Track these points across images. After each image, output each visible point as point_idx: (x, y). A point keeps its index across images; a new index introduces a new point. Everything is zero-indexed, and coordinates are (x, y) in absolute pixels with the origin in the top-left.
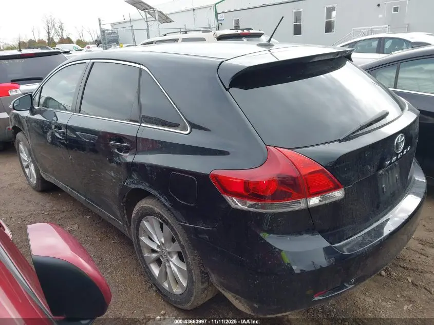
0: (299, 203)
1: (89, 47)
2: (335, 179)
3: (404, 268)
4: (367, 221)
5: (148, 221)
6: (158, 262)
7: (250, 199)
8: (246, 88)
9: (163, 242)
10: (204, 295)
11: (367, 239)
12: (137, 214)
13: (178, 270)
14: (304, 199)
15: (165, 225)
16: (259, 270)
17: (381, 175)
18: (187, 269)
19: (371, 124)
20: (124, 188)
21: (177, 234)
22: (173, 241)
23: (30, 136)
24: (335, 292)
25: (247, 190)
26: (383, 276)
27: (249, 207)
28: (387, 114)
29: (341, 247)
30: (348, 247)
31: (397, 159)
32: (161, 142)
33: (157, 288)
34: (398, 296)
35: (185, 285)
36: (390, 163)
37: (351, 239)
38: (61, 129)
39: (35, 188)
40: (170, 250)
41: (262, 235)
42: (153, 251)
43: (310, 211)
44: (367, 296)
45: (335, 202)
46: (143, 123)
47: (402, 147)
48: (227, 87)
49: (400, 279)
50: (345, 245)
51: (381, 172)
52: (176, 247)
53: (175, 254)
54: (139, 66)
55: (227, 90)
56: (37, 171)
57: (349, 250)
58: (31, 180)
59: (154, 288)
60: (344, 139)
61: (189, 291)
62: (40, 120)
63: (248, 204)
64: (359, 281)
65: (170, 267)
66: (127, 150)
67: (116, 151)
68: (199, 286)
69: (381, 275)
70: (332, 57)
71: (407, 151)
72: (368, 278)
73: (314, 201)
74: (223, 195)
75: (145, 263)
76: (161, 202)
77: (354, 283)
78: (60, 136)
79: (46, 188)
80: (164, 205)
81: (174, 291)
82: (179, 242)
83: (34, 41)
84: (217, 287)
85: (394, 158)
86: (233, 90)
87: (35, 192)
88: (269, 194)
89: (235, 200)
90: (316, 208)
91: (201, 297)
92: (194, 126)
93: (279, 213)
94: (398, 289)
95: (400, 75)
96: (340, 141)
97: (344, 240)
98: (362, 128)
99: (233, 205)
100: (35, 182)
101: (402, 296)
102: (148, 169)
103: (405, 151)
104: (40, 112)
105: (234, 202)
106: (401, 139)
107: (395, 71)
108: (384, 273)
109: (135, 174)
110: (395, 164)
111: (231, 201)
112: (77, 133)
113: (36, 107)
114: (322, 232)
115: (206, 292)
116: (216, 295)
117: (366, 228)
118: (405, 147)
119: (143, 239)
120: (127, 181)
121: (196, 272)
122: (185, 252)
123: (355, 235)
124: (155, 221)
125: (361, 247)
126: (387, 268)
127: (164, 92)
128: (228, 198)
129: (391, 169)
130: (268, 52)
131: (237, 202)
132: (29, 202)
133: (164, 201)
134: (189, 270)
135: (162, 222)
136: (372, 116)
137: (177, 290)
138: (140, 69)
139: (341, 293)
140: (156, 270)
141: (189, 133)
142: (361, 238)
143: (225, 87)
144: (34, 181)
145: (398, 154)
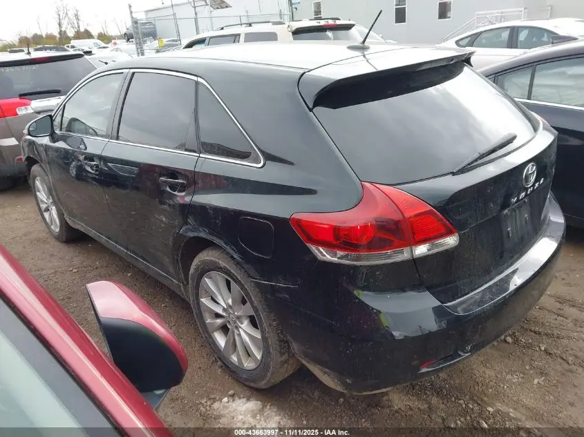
0: (403, 253)
1: (115, 44)
2: (447, 222)
3: (535, 332)
4: (487, 273)
5: (211, 278)
6: (225, 329)
7: (341, 249)
8: (335, 107)
9: (231, 304)
10: (283, 370)
11: (488, 296)
12: (197, 269)
13: (249, 339)
14: (409, 248)
15: (233, 283)
16: (353, 336)
17: (506, 215)
18: (262, 337)
19: (493, 151)
20: (179, 237)
21: (249, 293)
22: (244, 302)
23: (50, 169)
24: (446, 362)
25: (337, 238)
26: (509, 343)
27: (339, 258)
28: (514, 138)
29: (455, 307)
30: (464, 306)
31: (526, 195)
32: (227, 178)
33: (223, 363)
34: (527, 367)
35: (259, 357)
36: (518, 200)
37: (467, 296)
38: (94, 161)
39: (57, 238)
40: (239, 314)
41: (356, 292)
42: (218, 316)
43: (416, 262)
44: (488, 368)
45: (447, 251)
46: (203, 153)
47: (533, 179)
48: (311, 106)
49: (529, 346)
50: (460, 305)
51: (506, 211)
52: (248, 309)
53: (246, 319)
54: (195, 78)
55: (311, 110)
56: (61, 215)
57: (465, 310)
58: (52, 227)
59: (219, 363)
60: (459, 171)
61: (264, 365)
62: (64, 149)
63: (338, 256)
64: (476, 348)
65: (239, 335)
66: (183, 188)
67: (168, 189)
68: (276, 358)
69: (506, 341)
70: (445, 64)
71: (539, 185)
72: (488, 344)
73: (421, 250)
74: (307, 244)
75: (207, 332)
76: (228, 253)
77: (470, 351)
78: (93, 170)
79: (72, 237)
80: (232, 257)
81: (245, 365)
82: (252, 303)
83: (41, 37)
84: (300, 359)
85: (523, 194)
86: (318, 110)
87: (58, 244)
88: (364, 242)
89: (322, 250)
90: (424, 259)
91: (280, 372)
92: (269, 157)
93: (377, 265)
94: (527, 359)
95: (536, 81)
96: (453, 174)
97: (458, 298)
98: (482, 156)
99: (320, 257)
100: (57, 230)
101: (532, 367)
102: (211, 212)
103: (537, 185)
104: (64, 138)
105: (321, 253)
106: (531, 169)
107: (529, 76)
108: (509, 339)
109: (191, 219)
110: (524, 202)
111: (316, 251)
112: (110, 164)
113: (57, 132)
114: (430, 289)
115: (285, 365)
116: (298, 369)
117: (486, 283)
118: (537, 180)
119: (205, 301)
120: (184, 228)
121: (273, 340)
122: (258, 315)
123: (472, 291)
124: (220, 277)
125: (479, 306)
126: (514, 333)
127: (230, 113)
128: (313, 248)
129: (519, 207)
130: (362, 58)
131: (325, 253)
132: (52, 255)
133: (231, 252)
134: (264, 339)
135: (229, 279)
136: (495, 140)
137: (248, 365)
138: (197, 83)
139: (454, 363)
140: (221, 340)
141: (263, 166)
142: (480, 294)
143: (308, 107)
144: (56, 228)
145: (528, 188)
